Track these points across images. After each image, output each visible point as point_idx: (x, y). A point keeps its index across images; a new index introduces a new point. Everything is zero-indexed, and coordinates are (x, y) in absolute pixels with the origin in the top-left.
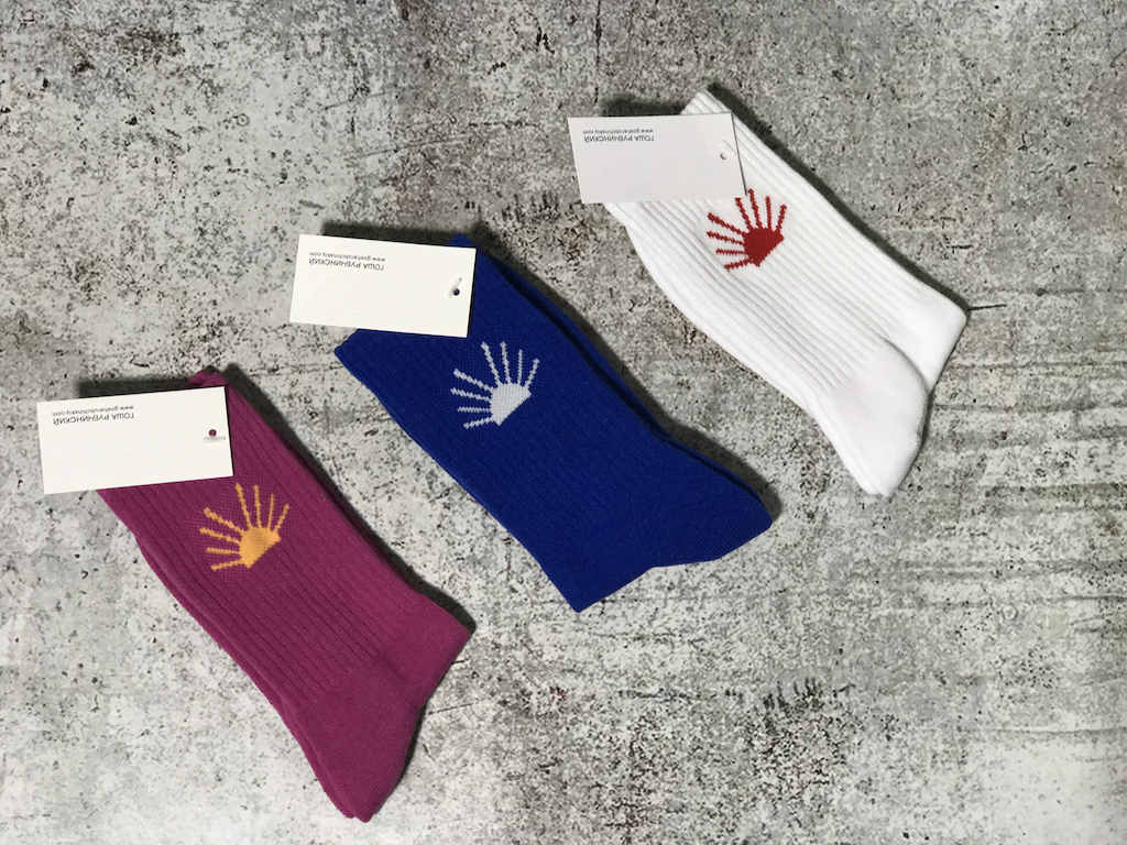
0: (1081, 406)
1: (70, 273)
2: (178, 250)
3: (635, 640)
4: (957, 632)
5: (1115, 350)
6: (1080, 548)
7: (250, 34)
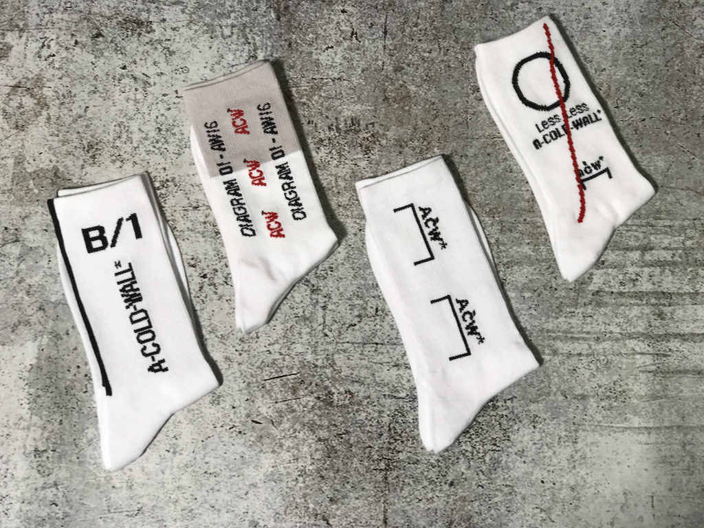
0: (645, 249)
1: (84, 148)
2: (146, 139)
3: (394, 366)
4: (575, 370)
5: (664, 219)
6: (644, 326)
7: (192, 24)
